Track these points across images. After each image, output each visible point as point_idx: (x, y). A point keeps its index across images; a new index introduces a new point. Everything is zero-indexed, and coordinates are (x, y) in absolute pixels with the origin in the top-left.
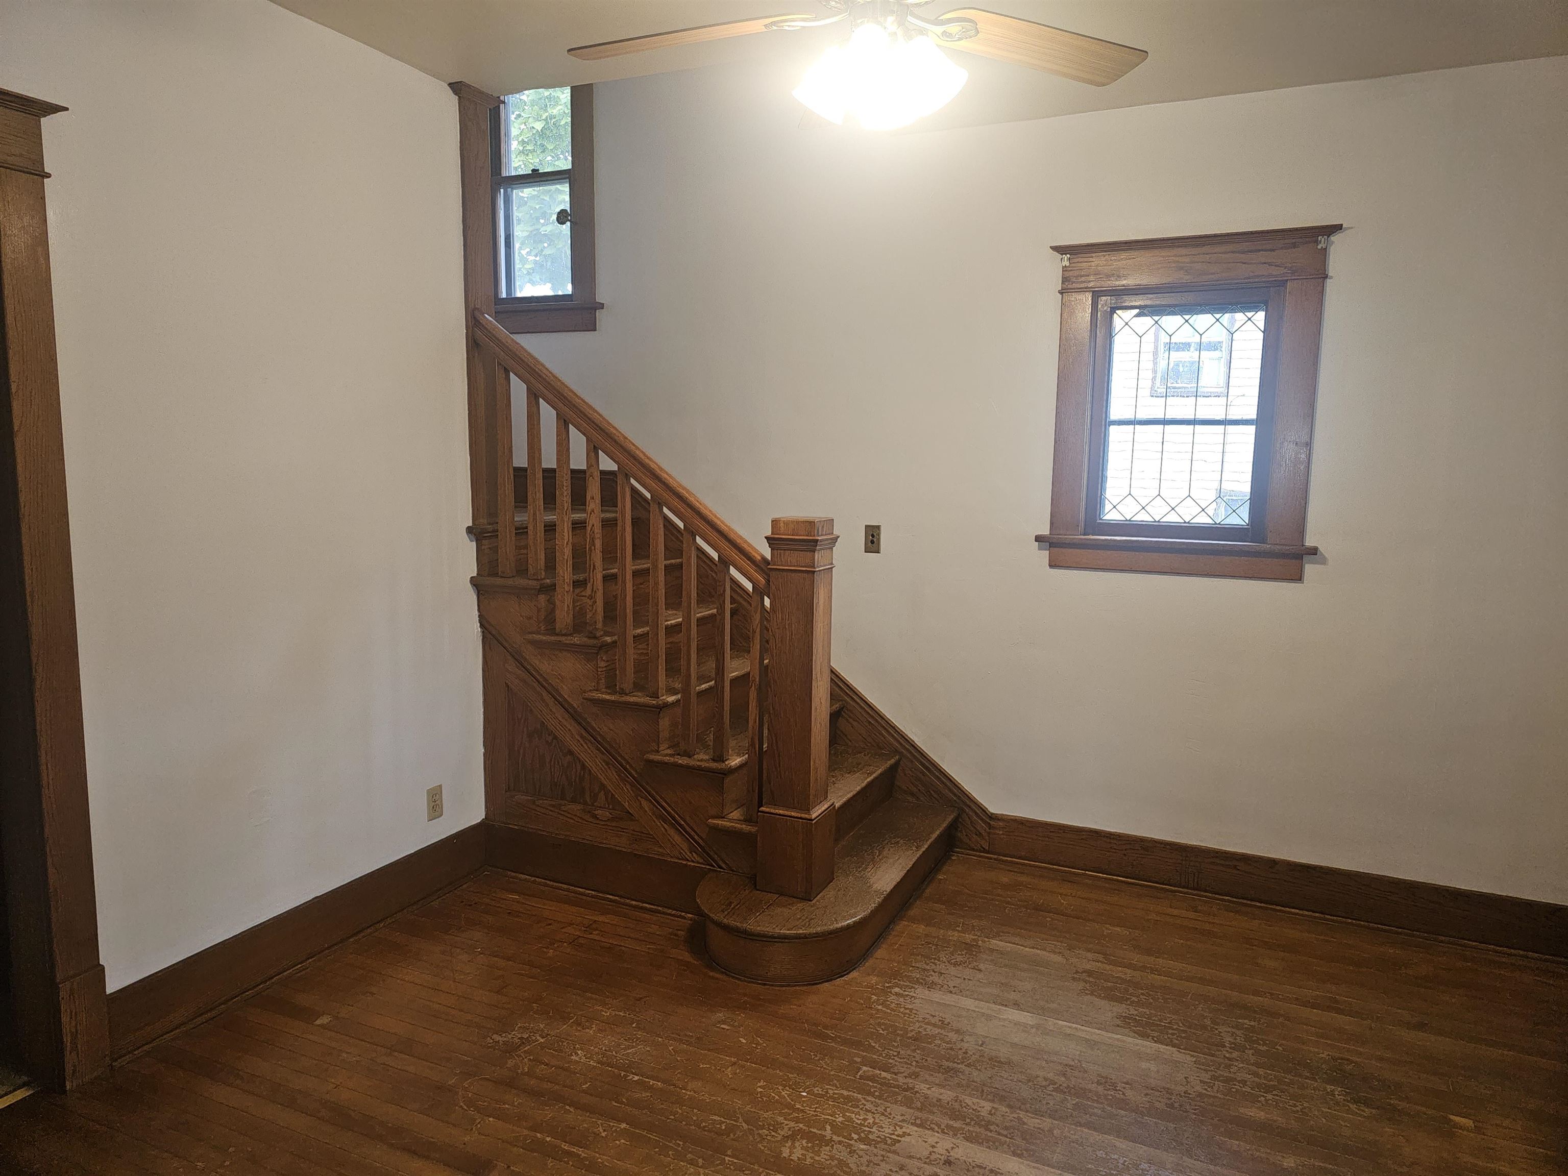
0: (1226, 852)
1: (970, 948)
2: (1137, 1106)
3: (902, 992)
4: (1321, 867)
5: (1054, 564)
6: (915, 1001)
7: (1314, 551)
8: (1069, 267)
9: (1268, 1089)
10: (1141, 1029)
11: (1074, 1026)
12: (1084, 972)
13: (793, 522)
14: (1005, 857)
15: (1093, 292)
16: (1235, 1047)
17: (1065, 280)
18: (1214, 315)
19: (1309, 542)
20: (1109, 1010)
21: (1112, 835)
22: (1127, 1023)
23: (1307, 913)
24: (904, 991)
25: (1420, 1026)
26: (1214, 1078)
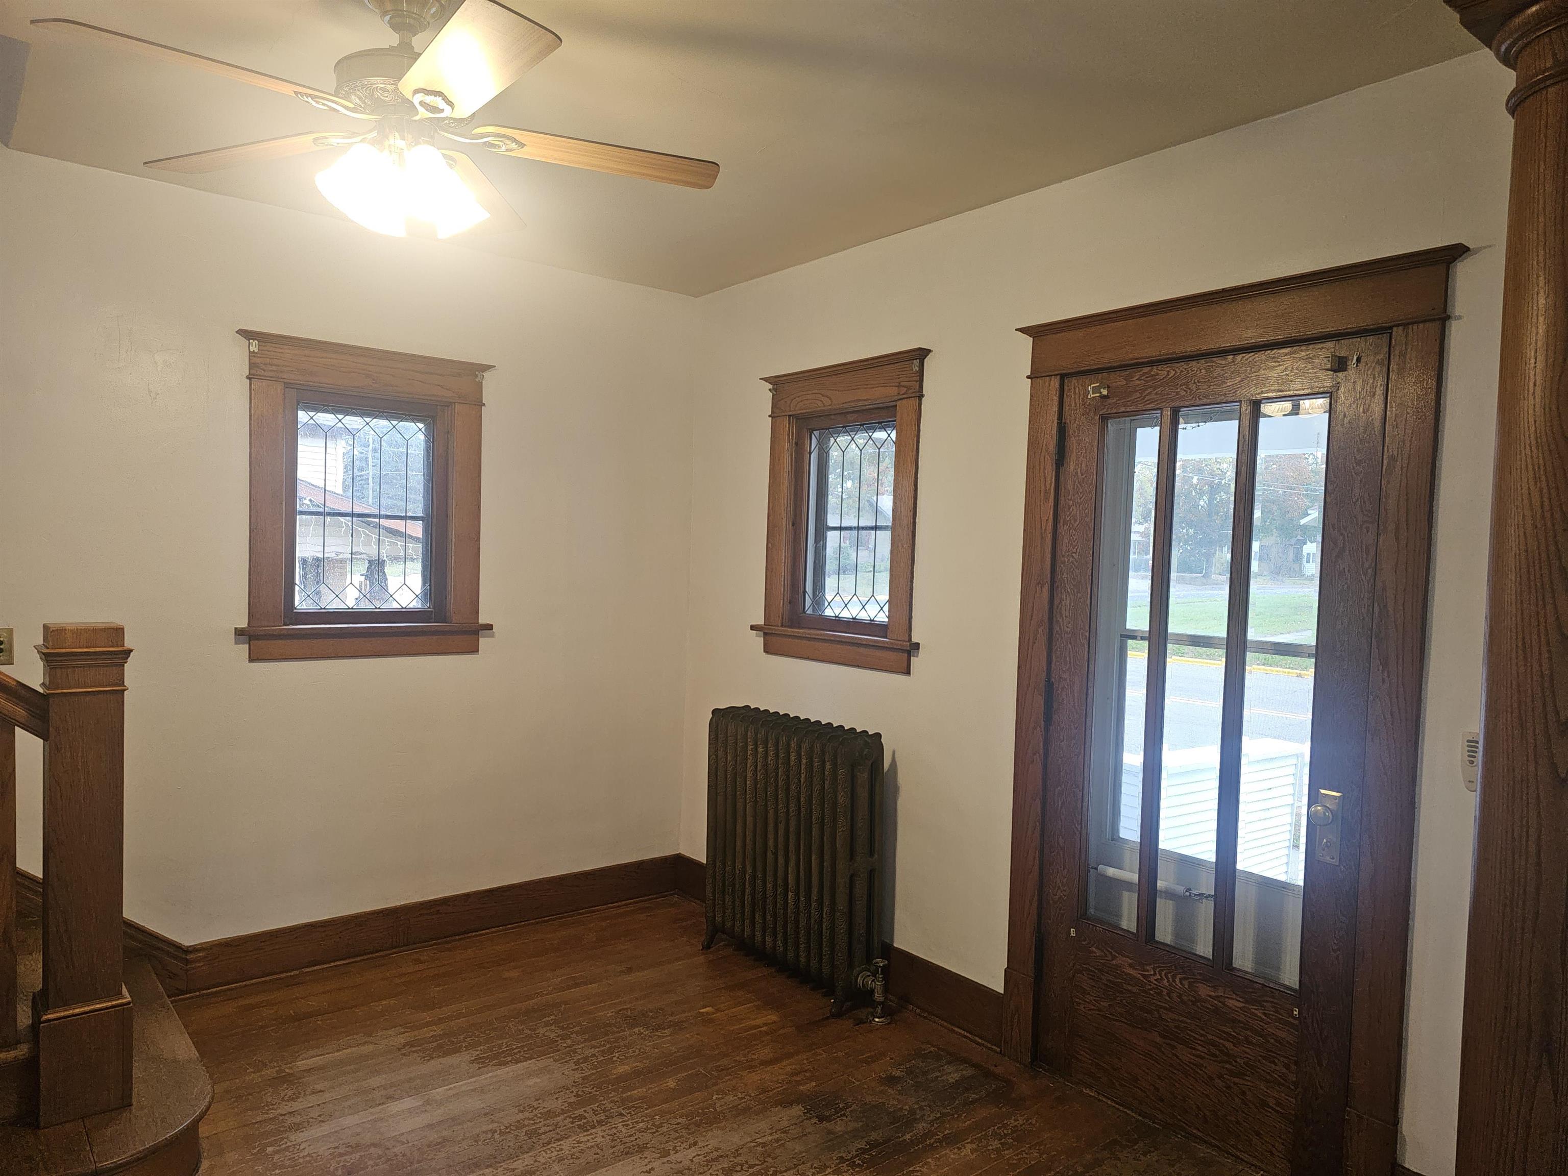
0: (430, 901)
1: (284, 1079)
2: (562, 1109)
3: (278, 1148)
4: (502, 887)
5: (253, 658)
6: (302, 1147)
7: (490, 627)
8: (256, 353)
9: (611, 1051)
10: (496, 1061)
11: (452, 1086)
12: (404, 1046)
13: (87, 630)
14: (209, 989)
15: (285, 383)
16: (564, 1038)
17: (252, 365)
18: (392, 422)
19: (483, 620)
20: (461, 1060)
21: (327, 922)
22: (482, 1062)
23: (493, 929)
24: (280, 1146)
25: (630, 970)
26: (576, 1064)
